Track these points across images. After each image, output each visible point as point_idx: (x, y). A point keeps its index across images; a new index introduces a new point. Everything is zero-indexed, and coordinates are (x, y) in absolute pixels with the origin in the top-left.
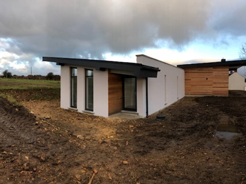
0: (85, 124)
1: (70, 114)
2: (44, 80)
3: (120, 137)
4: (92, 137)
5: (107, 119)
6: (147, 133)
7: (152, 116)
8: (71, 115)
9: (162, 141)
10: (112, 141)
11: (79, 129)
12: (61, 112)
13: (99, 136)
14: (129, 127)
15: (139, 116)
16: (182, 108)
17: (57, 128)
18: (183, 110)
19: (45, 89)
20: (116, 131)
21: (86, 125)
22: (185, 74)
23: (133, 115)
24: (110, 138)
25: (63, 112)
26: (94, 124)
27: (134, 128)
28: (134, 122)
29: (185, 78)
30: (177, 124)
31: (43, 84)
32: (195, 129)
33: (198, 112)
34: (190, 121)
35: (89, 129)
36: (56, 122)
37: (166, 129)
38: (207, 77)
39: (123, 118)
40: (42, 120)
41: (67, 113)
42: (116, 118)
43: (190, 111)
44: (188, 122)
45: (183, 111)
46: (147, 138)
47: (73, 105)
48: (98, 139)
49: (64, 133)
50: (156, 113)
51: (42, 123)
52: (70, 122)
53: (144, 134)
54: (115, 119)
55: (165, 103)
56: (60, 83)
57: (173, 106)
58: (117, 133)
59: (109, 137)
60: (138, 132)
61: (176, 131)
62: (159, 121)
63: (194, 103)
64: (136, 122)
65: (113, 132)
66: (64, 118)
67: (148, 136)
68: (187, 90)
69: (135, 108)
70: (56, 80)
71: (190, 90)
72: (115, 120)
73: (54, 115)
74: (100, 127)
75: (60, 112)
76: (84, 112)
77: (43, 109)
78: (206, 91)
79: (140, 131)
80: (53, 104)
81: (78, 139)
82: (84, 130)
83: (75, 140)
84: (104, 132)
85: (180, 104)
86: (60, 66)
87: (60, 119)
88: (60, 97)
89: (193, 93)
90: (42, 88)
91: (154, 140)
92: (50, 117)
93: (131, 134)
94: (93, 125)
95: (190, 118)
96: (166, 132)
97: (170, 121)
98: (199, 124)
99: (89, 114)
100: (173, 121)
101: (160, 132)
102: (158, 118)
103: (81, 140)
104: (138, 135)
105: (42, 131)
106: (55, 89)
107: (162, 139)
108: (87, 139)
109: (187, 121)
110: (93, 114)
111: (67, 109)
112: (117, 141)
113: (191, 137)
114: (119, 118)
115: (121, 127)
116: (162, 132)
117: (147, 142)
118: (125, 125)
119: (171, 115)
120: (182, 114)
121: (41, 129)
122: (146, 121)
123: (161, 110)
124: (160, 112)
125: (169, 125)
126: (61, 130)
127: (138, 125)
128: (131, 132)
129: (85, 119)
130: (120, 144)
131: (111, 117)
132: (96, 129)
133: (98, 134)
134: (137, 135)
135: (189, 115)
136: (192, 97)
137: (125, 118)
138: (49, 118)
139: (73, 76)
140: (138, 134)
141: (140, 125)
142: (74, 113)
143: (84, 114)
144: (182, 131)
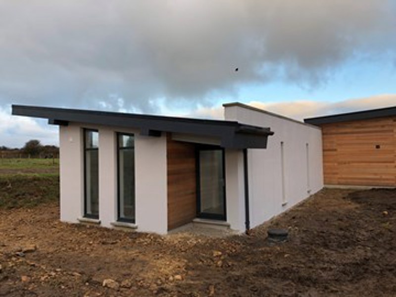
0: (119, 253)
1: (84, 233)
2: (16, 160)
3: (195, 278)
4: (136, 281)
5: (165, 238)
6: (252, 270)
7: (258, 229)
8: (85, 236)
9: (287, 290)
10: (178, 286)
11: (107, 265)
12: (62, 230)
13: (150, 277)
14: (212, 254)
15: (232, 230)
16: (322, 216)
17: (55, 271)
18: (324, 219)
19: (19, 182)
20: (186, 263)
21: (121, 254)
22: (323, 139)
23: (219, 228)
24: (173, 280)
25: (67, 231)
26: (137, 251)
27: (222, 258)
28: (222, 243)
29: (323, 146)
30: (316, 253)
31: (14, 168)
32: (366, 270)
33: (365, 228)
34: (346, 247)
35: (128, 264)
36: (49, 256)
37: (293, 262)
38: (379, 142)
39: (198, 235)
40: (14, 259)
41: (77, 232)
42: (183, 236)
43: (343, 224)
44: (342, 251)
45: (326, 223)
46: (253, 279)
47: (89, 212)
48: (148, 284)
49: (70, 280)
50: (265, 223)
51: (13, 266)
52: (83, 251)
53: (246, 270)
54: (181, 238)
55: (283, 203)
56: (58, 164)
57: (300, 208)
58: (188, 268)
59: (171, 278)
60: (233, 265)
61: (317, 269)
62: (274, 242)
63: (350, 204)
64: (225, 243)
65: (179, 267)
66: (69, 246)
67: (254, 275)
68: (327, 174)
69: (223, 213)
70: (46, 157)
71: (337, 174)
72: (182, 240)
73: (47, 240)
74: (151, 256)
75: (58, 232)
76: (116, 226)
77: (15, 229)
78: (378, 177)
79: (236, 263)
80: (41, 214)
81: (106, 288)
82: (117, 267)
83: (99, 292)
84: (161, 268)
85: (316, 206)
86: (58, 126)
87: (60, 247)
88: (58, 196)
89: (343, 181)
90: (10, 180)
91: (270, 286)
92: (35, 247)
93: (218, 271)
94: (136, 253)
95: (346, 241)
96: (294, 268)
97: (298, 244)
98: (373, 259)
99: (125, 230)
100: (305, 245)
101: (280, 267)
102: (271, 235)
103: (114, 289)
104: (233, 273)
105: (15, 284)
106: (47, 180)
107: (286, 285)
108: (124, 287)
109: (338, 246)
110: (134, 228)
111: (76, 222)
112: (190, 286)
113: (357, 289)
114: (189, 236)
115: (196, 255)
116: (285, 268)
117: (255, 289)
118: (204, 250)
119: (299, 231)
120: (325, 229)
121: (9, 280)
122: (245, 241)
123: (275, 218)
124: (275, 222)
125: (297, 254)
126: (65, 273)
127: (231, 251)
128: (217, 266)
129: (118, 240)
130: (198, 293)
131: (173, 233)
132: (144, 263)
133: (147, 272)
134: (230, 272)
135: (343, 232)
136: (341, 190)
137: (201, 235)
138: (33, 249)
139: (88, 147)
140: (232, 270)
141: (234, 251)
142: (94, 230)
143: (116, 230)
144: (331, 269)
